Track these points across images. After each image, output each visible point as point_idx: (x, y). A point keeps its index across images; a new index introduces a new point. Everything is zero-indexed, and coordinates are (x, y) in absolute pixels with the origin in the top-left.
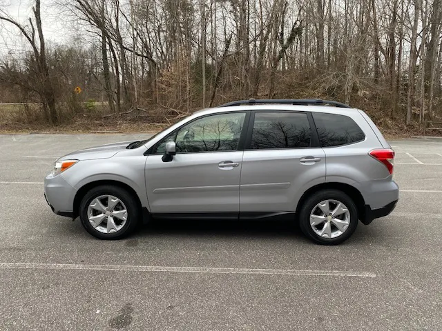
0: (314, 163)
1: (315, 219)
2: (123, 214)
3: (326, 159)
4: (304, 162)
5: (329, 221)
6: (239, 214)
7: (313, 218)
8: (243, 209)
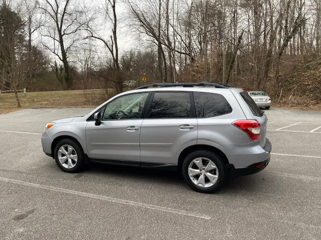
0: (189, 130)
1: (192, 172)
2: (75, 157)
3: (198, 127)
4: (182, 128)
5: (203, 175)
6: (141, 163)
7: (191, 171)
8: (143, 160)
